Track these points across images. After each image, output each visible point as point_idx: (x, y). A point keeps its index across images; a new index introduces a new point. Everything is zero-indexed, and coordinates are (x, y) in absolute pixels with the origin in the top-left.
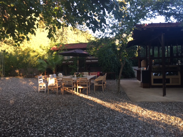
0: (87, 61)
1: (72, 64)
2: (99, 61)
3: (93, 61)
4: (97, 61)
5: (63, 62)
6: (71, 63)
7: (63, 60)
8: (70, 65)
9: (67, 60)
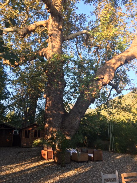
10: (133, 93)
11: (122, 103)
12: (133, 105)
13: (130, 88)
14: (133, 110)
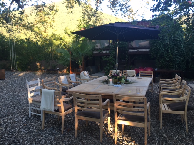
0: (131, 51)
1: (107, 55)
2: (151, 50)
3: (140, 50)
4: (148, 50)
5: (95, 52)
6: (107, 53)
7: (94, 49)
8: (105, 57)
9: (100, 49)
10: (37, 11)
11: (24, 20)
12: (35, 23)
13: (33, 4)
14: (36, 29)
